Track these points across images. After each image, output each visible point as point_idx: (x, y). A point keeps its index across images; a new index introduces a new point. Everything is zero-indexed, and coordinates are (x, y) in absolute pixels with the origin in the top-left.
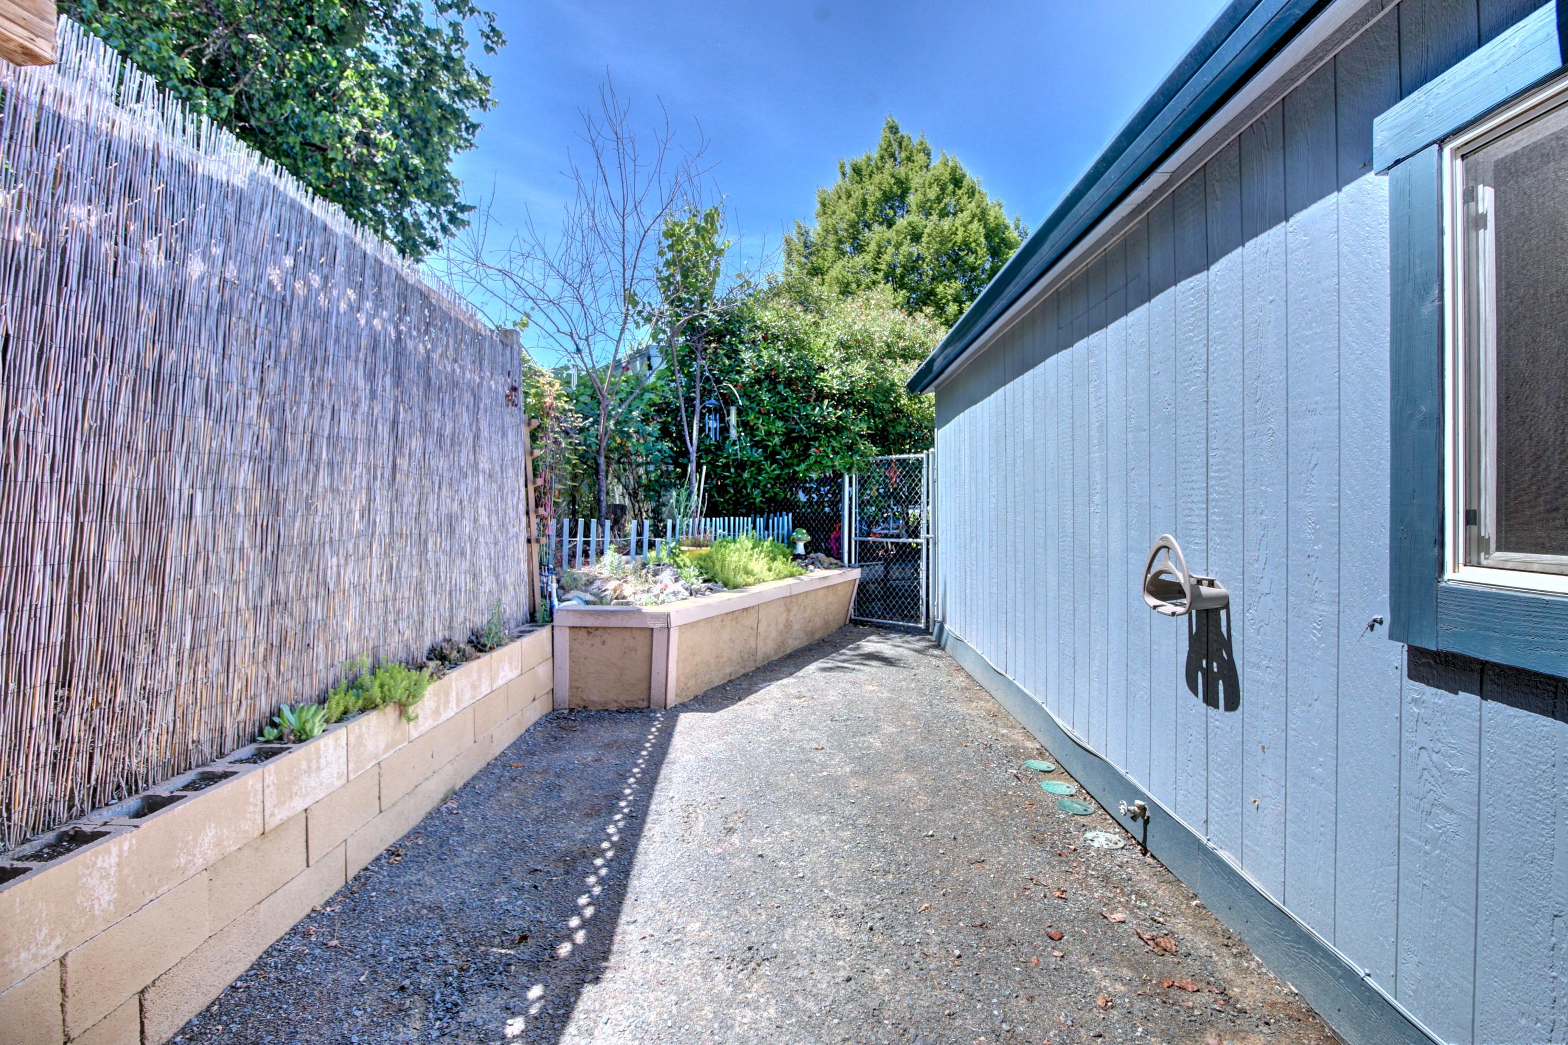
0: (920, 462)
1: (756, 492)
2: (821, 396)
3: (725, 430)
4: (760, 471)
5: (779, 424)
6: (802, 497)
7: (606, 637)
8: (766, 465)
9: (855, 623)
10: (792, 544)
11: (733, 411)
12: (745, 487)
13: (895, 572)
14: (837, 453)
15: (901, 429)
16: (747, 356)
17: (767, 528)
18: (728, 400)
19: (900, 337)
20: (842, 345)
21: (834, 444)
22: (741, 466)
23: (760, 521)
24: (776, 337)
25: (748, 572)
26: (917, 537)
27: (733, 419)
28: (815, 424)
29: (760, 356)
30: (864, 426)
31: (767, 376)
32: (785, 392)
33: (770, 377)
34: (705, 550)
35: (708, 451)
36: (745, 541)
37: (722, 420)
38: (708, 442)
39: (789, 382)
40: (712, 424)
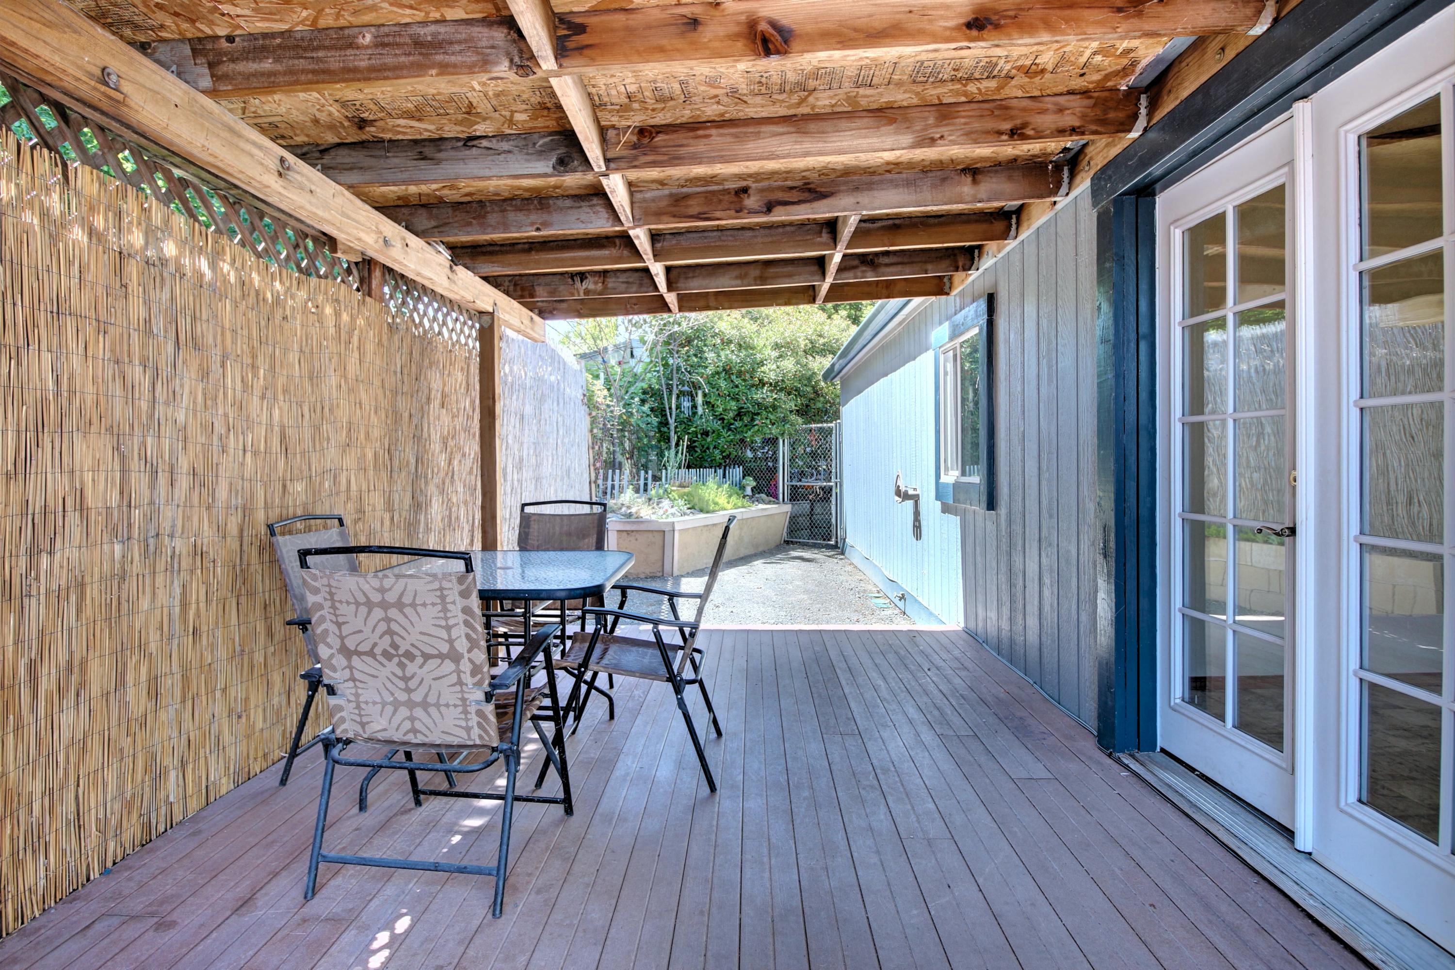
0: (831, 429)
1: (716, 452)
2: (762, 383)
3: (694, 407)
4: (719, 436)
5: (733, 403)
6: (749, 454)
7: (638, 536)
8: (724, 433)
9: (787, 542)
10: (743, 488)
11: (700, 393)
12: (708, 448)
13: (818, 509)
14: (773, 424)
15: (819, 405)
16: (710, 356)
17: (724, 476)
18: (696, 386)
19: (820, 336)
20: (777, 346)
21: (772, 417)
22: (706, 433)
23: (720, 472)
24: (730, 342)
25: (716, 504)
26: (830, 481)
27: (700, 399)
28: (759, 404)
29: (719, 356)
30: (792, 404)
31: (724, 370)
32: (738, 381)
33: (727, 371)
34: (687, 490)
35: (682, 422)
36: (712, 483)
37: (693, 400)
38: (682, 416)
39: (740, 374)
40: (686, 404)
